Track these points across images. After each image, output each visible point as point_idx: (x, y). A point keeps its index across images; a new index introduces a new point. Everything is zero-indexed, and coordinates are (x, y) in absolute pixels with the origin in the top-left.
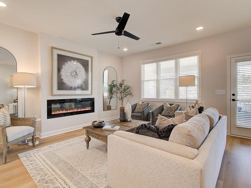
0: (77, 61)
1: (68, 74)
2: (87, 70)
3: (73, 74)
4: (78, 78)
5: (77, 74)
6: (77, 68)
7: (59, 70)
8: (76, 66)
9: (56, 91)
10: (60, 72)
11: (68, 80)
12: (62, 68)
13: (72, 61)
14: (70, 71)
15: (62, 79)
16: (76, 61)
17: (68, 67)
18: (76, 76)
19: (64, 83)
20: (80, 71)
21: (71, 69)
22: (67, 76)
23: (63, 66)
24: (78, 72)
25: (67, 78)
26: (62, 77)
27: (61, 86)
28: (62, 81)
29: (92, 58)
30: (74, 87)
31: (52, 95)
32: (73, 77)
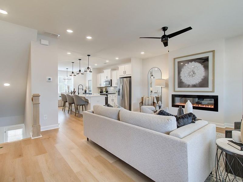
1: (186, 75)
2: (206, 67)
3: (190, 74)
4: (196, 76)
5: (195, 73)
6: (194, 68)
9: (177, 89)
10: (180, 74)
11: (186, 80)
13: (190, 63)
14: (188, 72)
15: (182, 79)
16: (193, 62)
18: (194, 75)
19: (183, 82)
20: (198, 70)
21: (189, 70)
22: (185, 76)
23: (182, 70)
24: (196, 71)
25: (185, 78)
27: (181, 84)
28: (182, 81)
29: (213, 52)
30: (191, 85)
31: (175, 91)
32: (191, 77)
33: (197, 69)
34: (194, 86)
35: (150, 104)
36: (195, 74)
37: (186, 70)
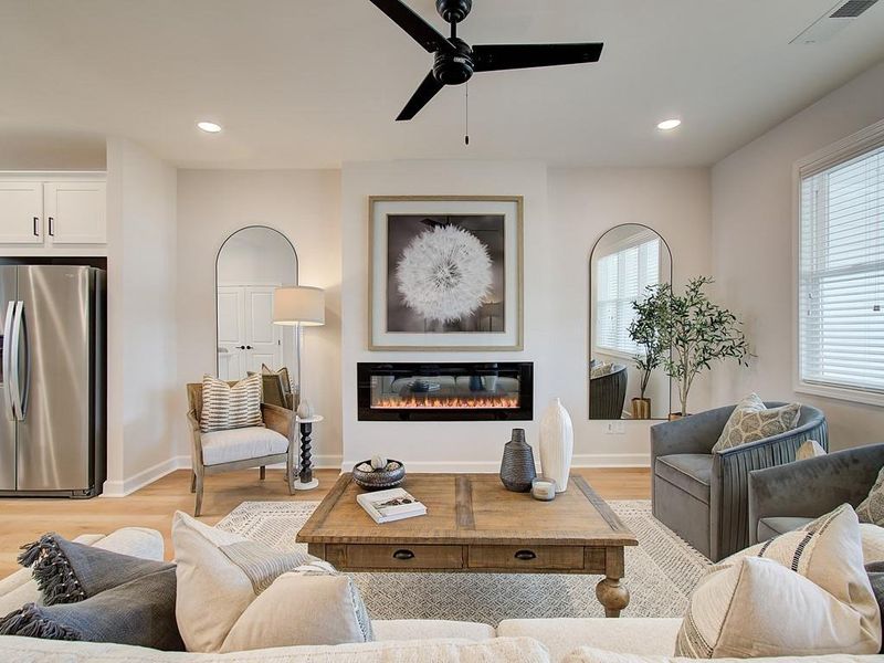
0: (454, 224)
1: (423, 276)
2: (497, 255)
3: (440, 275)
4: (460, 285)
5: (456, 271)
6: (454, 251)
7: (392, 266)
8: (451, 246)
9: (384, 338)
10: (396, 271)
11: (421, 297)
12: (402, 257)
13: (437, 227)
14: (430, 266)
15: (402, 297)
16: (451, 229)
17: (424, 252)
18: (452, 280)
19: (409, 308)
20: (469, 261)
21: (434, 256)
22: (419, 283)
23: (407, 252)
24: (460, 266)
25: (419, 289)
26: (402, 289)
27: (400, 317)
28: (403, 303)
29: (518, 201)
30: (443, 322)
31: (372, 348)
32: (442, 286)
33: (466, 258)
34: (455, 326)
35: (248, 420)
36: (459, 275)
37: (422, 257)
